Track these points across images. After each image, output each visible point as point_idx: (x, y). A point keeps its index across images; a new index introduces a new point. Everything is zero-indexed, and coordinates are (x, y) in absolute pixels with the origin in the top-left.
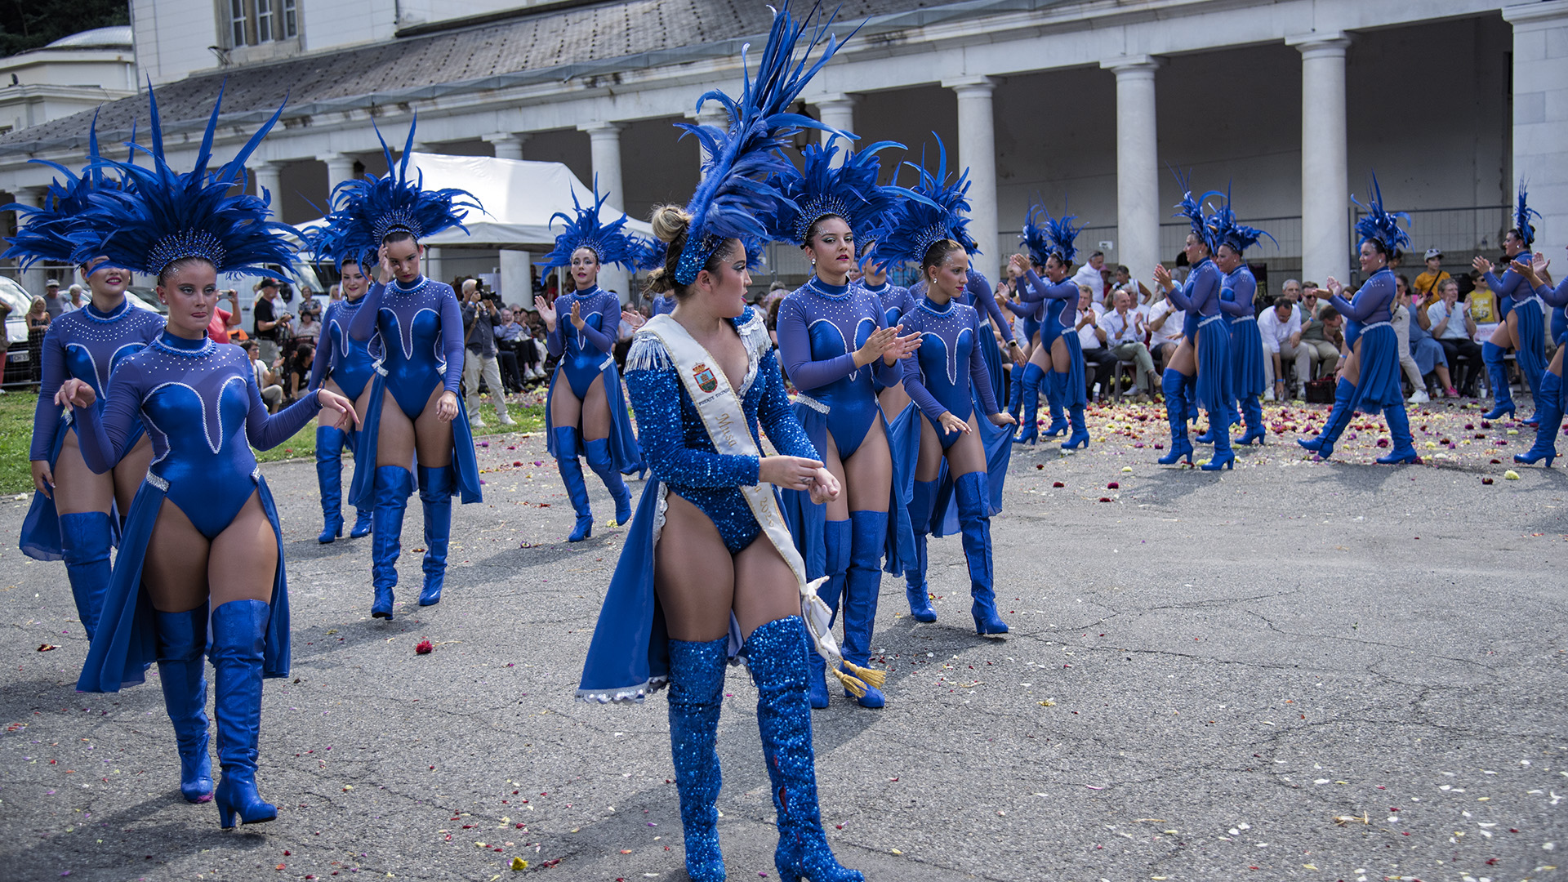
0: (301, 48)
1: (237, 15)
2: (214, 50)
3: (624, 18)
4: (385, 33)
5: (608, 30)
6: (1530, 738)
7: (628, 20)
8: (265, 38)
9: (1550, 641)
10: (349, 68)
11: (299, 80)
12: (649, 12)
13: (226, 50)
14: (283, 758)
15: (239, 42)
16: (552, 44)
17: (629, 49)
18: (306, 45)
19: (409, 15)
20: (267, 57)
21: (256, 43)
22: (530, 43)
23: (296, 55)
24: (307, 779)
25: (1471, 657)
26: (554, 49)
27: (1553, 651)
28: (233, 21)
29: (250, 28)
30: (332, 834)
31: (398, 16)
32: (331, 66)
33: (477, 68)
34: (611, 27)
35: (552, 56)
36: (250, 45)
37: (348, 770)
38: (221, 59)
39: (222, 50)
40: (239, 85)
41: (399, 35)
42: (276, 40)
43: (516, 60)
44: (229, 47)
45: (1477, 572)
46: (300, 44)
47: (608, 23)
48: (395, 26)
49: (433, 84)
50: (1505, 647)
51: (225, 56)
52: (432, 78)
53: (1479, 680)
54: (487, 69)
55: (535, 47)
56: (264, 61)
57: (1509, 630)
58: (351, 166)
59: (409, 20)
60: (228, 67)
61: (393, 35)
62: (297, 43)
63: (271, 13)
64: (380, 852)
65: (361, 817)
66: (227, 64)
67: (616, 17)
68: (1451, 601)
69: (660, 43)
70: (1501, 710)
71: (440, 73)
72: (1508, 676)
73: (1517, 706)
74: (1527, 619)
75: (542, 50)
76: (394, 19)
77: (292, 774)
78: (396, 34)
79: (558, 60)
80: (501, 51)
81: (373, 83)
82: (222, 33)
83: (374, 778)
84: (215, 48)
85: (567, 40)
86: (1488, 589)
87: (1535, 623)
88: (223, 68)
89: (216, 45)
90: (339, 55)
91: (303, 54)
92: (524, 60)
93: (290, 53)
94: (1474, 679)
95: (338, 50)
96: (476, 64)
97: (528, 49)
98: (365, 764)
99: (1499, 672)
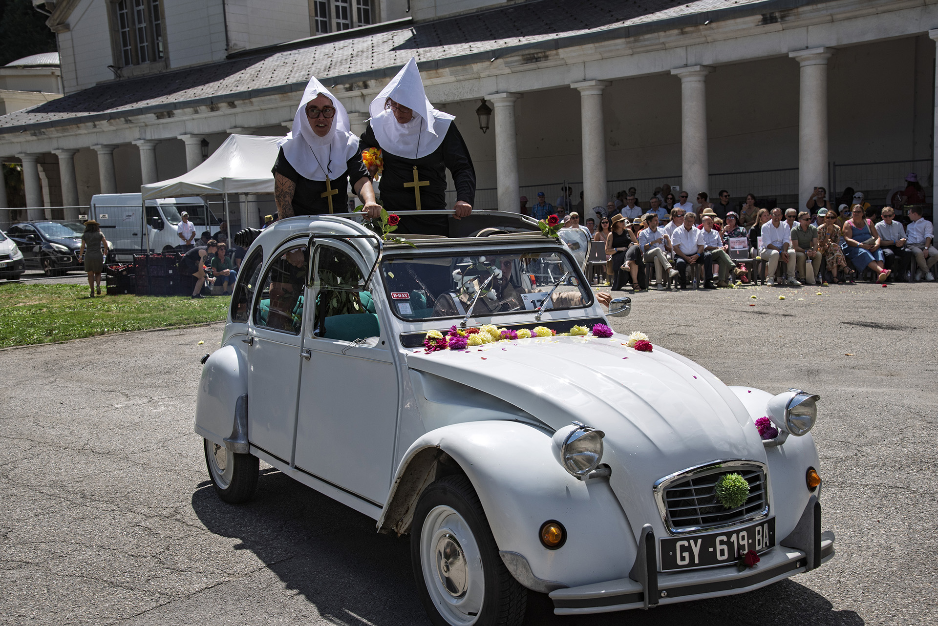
0: (167, 66)
1: (125, 45)
2: (111, 68)
3: (371, 46)
4: (220, 56)
5: (360, 53)
6: (870, 486)
7: (373, 47)
8: (144, 60)
9: (901, 430)
10: (197, 79)
11: (166, 87)
12: (386, 42)
13: (119, 68)
14: (127, 506)
15: (127, 63)
16: (325, 62)
17: (373, 65)
18: (170, 64)
19: (235, 44)
20: (146, 72)
21: (138, 64)
22: (311, 62)
23: (164, 71)
24: (139, 518)
25: (850, 440)
26: (326, 66)
27: (901, 436)
28: (123, 49)
29: (134, 54)
30: (149, 549)
31: (228, 45)
32: (186, 78)
33: (277, 79)
34: (362, 52)
35: (325, 70)
36: (134, 65)
37: (164, 512)
38: (116, 73)
39: (116, 68)
40: (127, 91)
41: (229, 57)
42: (151, 62)
43: (302, 73)
44: (121, 66)
45: (870, 390)
46: (166, 63)
47: (360, 49)
48: (226, 52)
49: (250, 89)
50: (873, 433)
51: (119, 72)
52: (249, 86)
53: (850, 453)
54: (284, 79)
55: (314, 65)
56: (143, 75)
57: (878, 424)
58: (200, 143)
59: (235, 47)
60: (121, 79)
61: (225, 57)
62: (164, 63)
63: (147, 44)
64: (176, 558)
65: (168, 539)
66: (120, 77)
67: (365, 45)
68: (848, 407)
69: (393, 61)
70: (858, 470)
71: (254, 82)
72: (869, 451)
73: (868, 468)
74: (891, 417)
75: (319, 67)
76: (225, 47)
77: (130, 515)
78: (227, 57)
79: (328, 73)
80: (293, 68)
81: (212, 89)
82: (116, 56)
83: (178, 517)
84: (111, 66)
85: (334, 60)
86: (873, 399)
87: (895, 419)
88: (117, 80)
89: (112, 65)
90: (191, 71)
91: (168, 71)
92: (307, 73)
93: (160, 70)
94: (848, 453)
95: (191, 68)
96: (276, 76)
97: (310, 66)
98: (174, 509)
99: (864, 449)
